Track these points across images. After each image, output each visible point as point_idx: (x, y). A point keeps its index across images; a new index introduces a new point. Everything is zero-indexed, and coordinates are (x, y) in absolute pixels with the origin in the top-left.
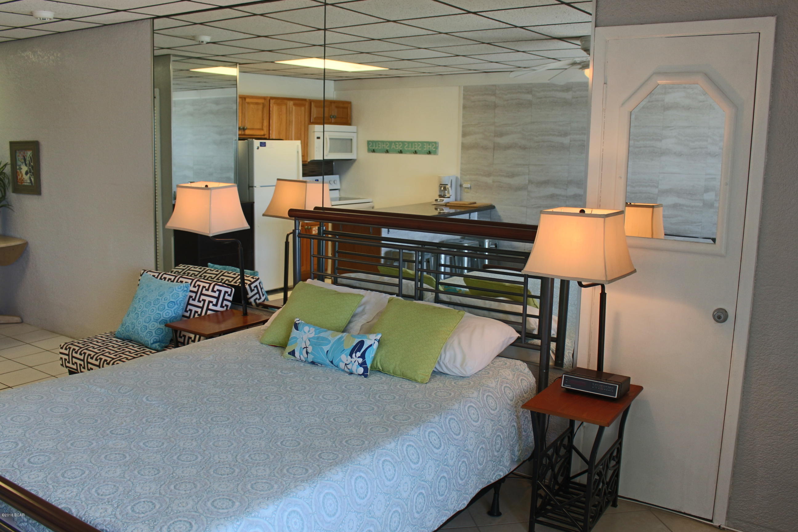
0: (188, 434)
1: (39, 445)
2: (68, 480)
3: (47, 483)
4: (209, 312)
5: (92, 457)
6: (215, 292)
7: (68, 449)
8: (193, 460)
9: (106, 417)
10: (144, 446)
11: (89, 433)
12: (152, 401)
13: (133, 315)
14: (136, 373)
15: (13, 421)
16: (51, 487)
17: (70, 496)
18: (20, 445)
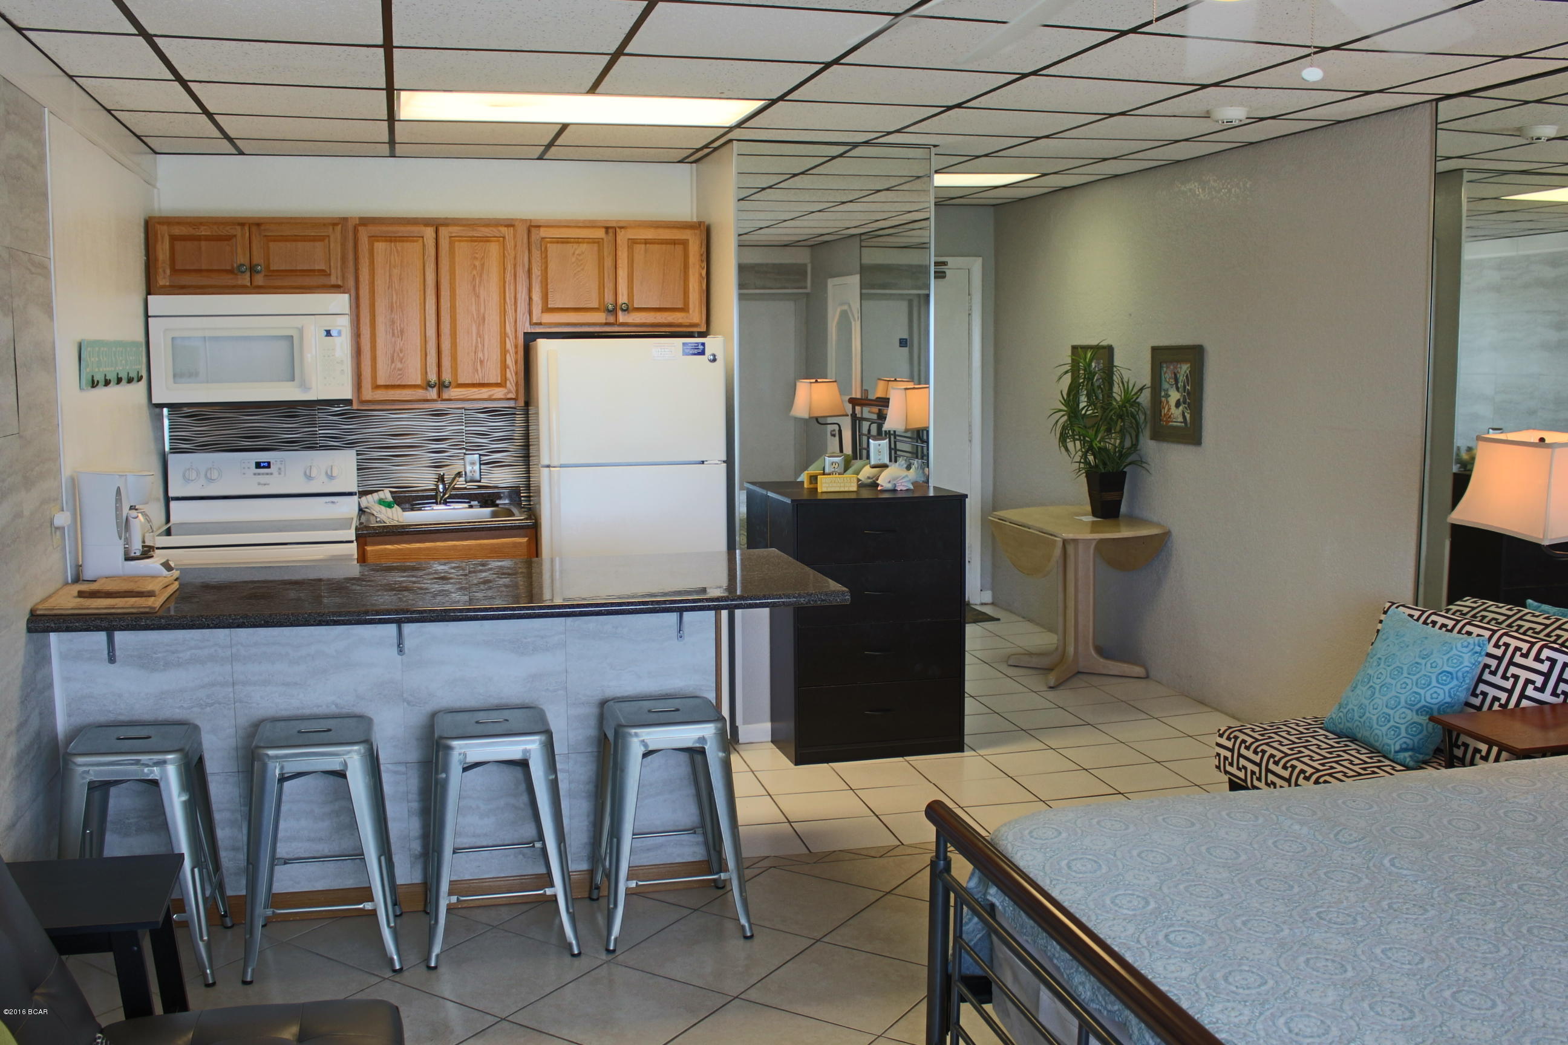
0: (1476, 951)
1: (1186, 911)
2: (1235, 989)
3: (1197, 986)
4: (1525, 703)
5: (1280, 957)
6: (1542, 662)
7: (1238, 930)
8: (1487, 1009)
9: (1309, 883)
10: (1383, 956)
11: (1276, 909)
12: (1402, 868)
13: (1364, 689)
14: (1371, 807)
15: (1142, 858)
16: (1203, 994)
17: (1236, 1020)
18: (1152, 905)
